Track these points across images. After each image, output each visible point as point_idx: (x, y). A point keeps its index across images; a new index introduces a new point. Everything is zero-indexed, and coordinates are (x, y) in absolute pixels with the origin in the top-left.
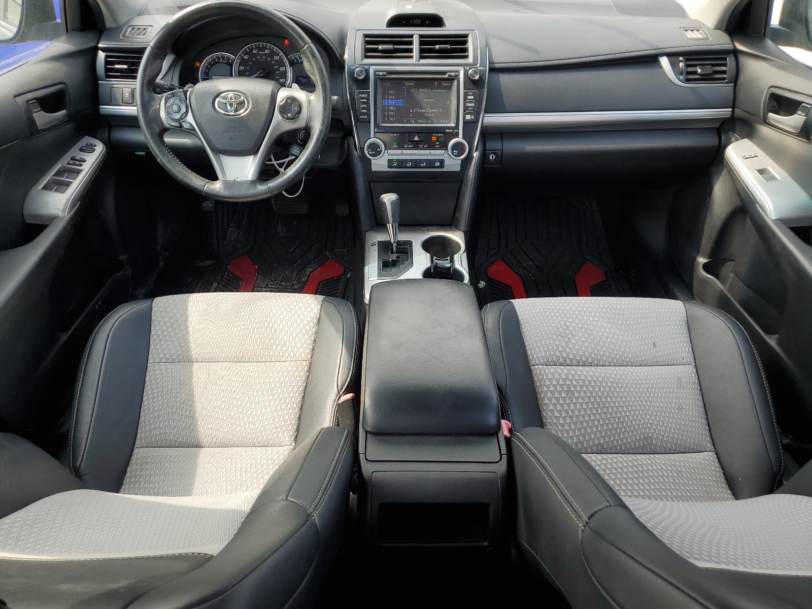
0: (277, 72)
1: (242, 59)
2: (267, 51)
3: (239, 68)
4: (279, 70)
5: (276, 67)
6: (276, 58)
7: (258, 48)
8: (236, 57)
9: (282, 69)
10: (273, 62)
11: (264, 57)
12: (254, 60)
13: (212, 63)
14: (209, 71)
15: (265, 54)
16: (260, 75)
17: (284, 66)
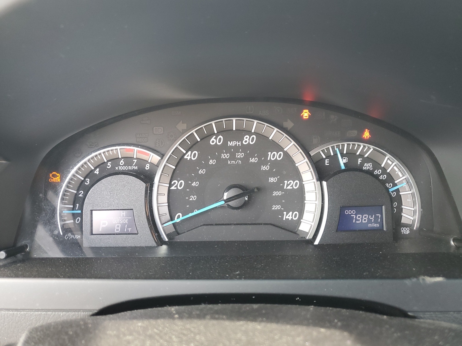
0: (275, 193)
1: (180, 161)
2: (247, 140)
3: (171, 185)
4: (281, 189)
5: (272, 180)
6: (274, 156)
7: (226, 132)
8: (162, 156)
9: (291, 185)
10: (264, 168)
11: (240, 155)
12: (211, 162)
13: (97, 172)
14: (85, 196)
15: (244, 148)
16: (232, 203)
17: (297, 175)
